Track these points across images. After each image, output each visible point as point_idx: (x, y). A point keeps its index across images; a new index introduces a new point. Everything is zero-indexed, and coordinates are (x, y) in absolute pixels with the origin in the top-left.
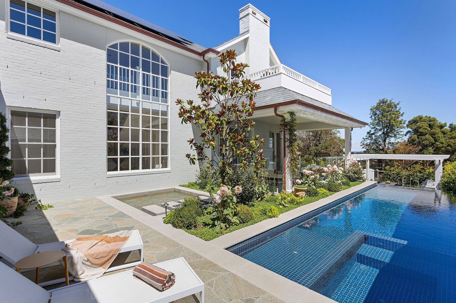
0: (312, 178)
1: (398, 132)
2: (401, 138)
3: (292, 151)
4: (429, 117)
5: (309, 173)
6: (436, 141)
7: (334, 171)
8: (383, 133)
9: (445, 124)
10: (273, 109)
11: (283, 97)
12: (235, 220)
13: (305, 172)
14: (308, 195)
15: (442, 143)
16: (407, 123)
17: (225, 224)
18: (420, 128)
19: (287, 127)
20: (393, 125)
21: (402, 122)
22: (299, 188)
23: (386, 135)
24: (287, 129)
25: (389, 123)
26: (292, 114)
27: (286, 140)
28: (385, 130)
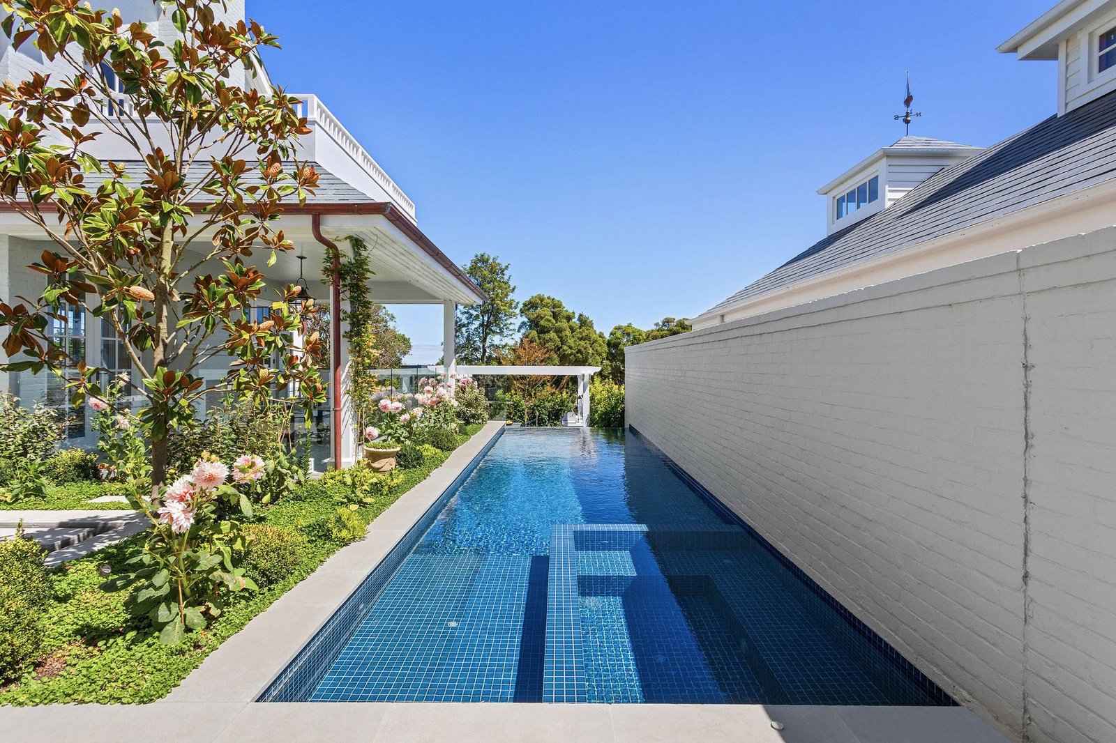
0: (405, 420)
1: (505, 325)
2: (510, 337)
3: (358, 349)
4: (553, 299)
5: (397, 408)
6: (563, 342)
7: (440, 402)
8: (482, 325)
9: (574, 313)
10: (307, 220)
11: (334, 192)
12: (237, 580)
13: (385, 407)
14: (401, 465)
15: (571, 348)
16: (521, 306)
17: (203, 608)
18: (542, 318)
19: (344, 279)
20: (498, 309)
21: (513, 306)
22: (380, 450)
23: (486, 329)
24: (346, 286)
25: (492, 305)
26: (357, 243)
27: (342, 315)
28: (486, 318)
